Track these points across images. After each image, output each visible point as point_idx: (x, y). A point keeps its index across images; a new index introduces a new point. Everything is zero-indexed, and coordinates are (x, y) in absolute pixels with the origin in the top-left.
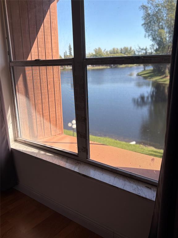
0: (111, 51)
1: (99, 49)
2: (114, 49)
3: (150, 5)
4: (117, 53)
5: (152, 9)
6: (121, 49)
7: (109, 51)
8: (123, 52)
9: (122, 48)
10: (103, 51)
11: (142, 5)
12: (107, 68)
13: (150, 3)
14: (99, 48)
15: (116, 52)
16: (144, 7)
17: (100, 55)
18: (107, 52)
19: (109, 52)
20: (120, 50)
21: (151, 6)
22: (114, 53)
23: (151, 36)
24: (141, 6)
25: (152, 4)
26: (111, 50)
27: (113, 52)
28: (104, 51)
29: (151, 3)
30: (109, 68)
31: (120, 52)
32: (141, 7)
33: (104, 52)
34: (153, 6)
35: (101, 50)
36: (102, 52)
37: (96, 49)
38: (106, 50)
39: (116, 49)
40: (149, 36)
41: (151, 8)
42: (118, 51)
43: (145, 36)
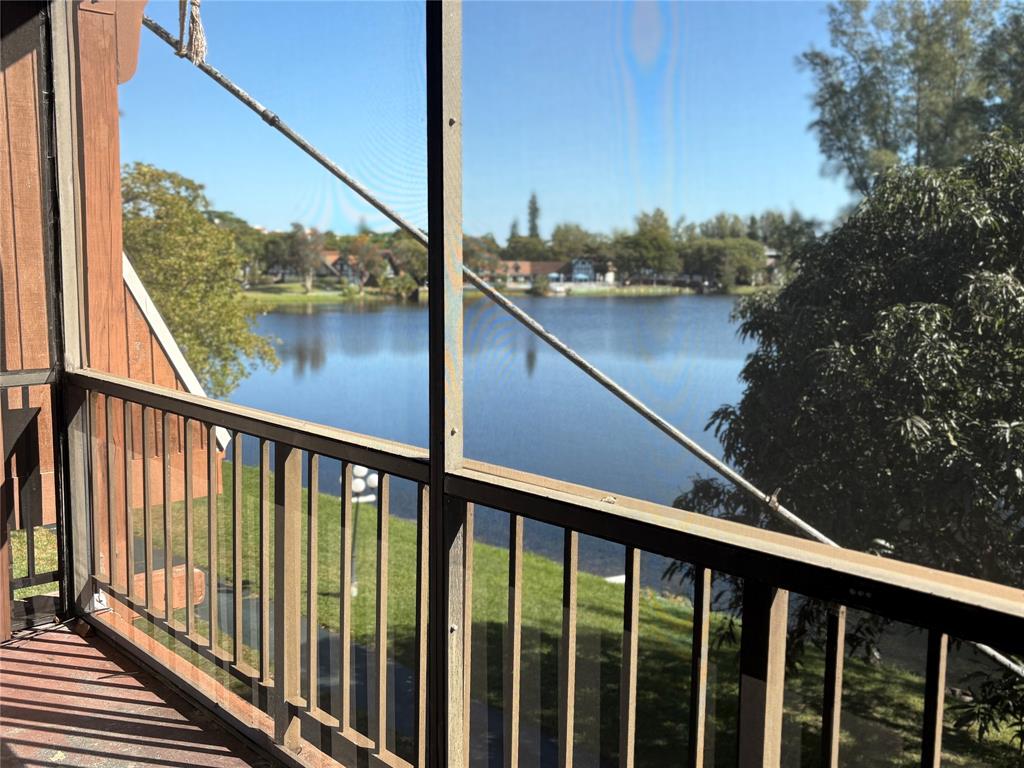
0: (706, 226)
1: (659, 214)
2: (721, 219)
3: (839, 52)
4: (735, 234)
5: (849, 68)
6: (753, 220)
7: (701, 225)
8: (760, 233)
9: (758, 217)
10: (672, 223)
11: (808, 50)
12: (680, 294)
13: (841, 42)
14: (658, 210)
15: (728, 232)
16: (817, 60)
17: (655, 239)
18: (690, 228)
19: (698, 231)
20: (749, 222)
21: (846, 55)
22: (722, 237)
23: (845, 172)
24: (805, 55)
25: (849, 48)
26: (710, 222)
27: (716, 231)
28: (678, 224)
29: (845, 45)
30: (690, 295)
31: (746, 230)
32: (803, 59)
33: (676, 230)
34: (854, 57)
35: (666, 220)
36: (667, 228)
37: (646, 215)
38: (687, 222)
39: (732, 220)
40: (838, 171)
41: (844, 64)
42: (739, 227)
43: (823, 173)
